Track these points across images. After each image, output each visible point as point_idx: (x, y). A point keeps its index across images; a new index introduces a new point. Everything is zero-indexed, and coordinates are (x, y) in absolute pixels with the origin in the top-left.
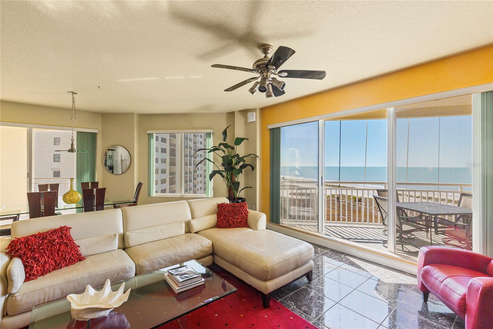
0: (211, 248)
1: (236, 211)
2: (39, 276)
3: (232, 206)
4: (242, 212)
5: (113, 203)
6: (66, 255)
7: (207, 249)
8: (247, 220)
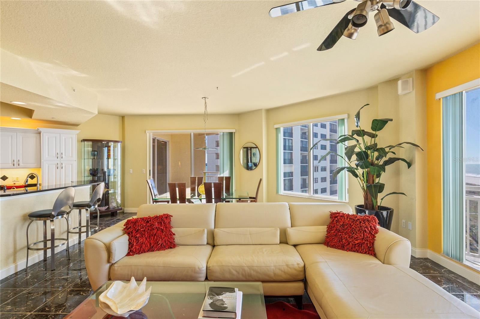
0: (301, 271)
1: (356, 226)
2: (137, 254)
3: (350, 219)
4: (365, 230)
5: (238, 197)
6: (159, 240)
7: (294, 272)
8: (373, 244)
